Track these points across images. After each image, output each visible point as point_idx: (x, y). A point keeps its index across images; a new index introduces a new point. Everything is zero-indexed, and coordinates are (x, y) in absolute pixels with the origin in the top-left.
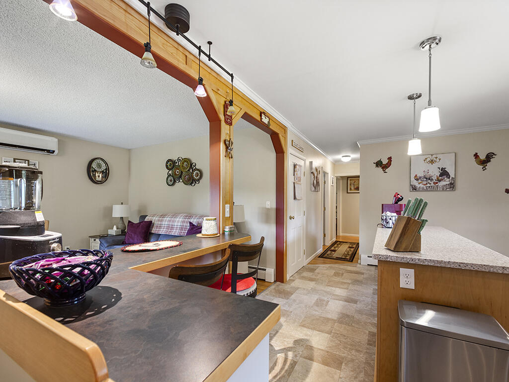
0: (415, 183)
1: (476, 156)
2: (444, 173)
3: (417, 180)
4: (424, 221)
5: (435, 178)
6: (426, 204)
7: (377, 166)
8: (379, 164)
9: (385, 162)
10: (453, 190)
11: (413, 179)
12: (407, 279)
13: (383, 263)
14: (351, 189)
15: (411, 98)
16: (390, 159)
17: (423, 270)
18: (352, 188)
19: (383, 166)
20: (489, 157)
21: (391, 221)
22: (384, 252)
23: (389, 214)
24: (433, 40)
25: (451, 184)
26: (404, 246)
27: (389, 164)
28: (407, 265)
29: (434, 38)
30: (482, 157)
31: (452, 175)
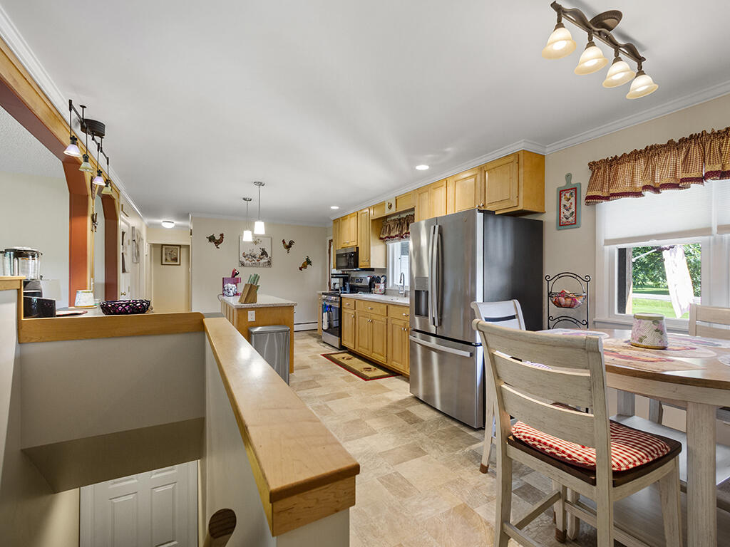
0: (243, 259)
1: (283, 241)
2: (264, 253)
3: (245, 257)
4: (258, 286)
5: (258, 256)
6: (259, 277)
7: (210, 241)
8: (212, 239)
9: (217, 238)
10: (270, 267)
11: (241, 256)
12: (251, 316)
13: (239, 309)
14: (166, 260)
15: (245, 199)
16: (222, 235)
17: (259, 310)
18: (169, 259)
19: (216, 241)
20: (291, 243)
21: (231, 291)
22: (239, 304)
23: (229, 285)
24: (261, 184)
25: (269, 262)
26: (249, 300)
27: (220, 241)
28: (252, 309)
29: (261, 183)
30: (287, 244)
31: (269, 255)
